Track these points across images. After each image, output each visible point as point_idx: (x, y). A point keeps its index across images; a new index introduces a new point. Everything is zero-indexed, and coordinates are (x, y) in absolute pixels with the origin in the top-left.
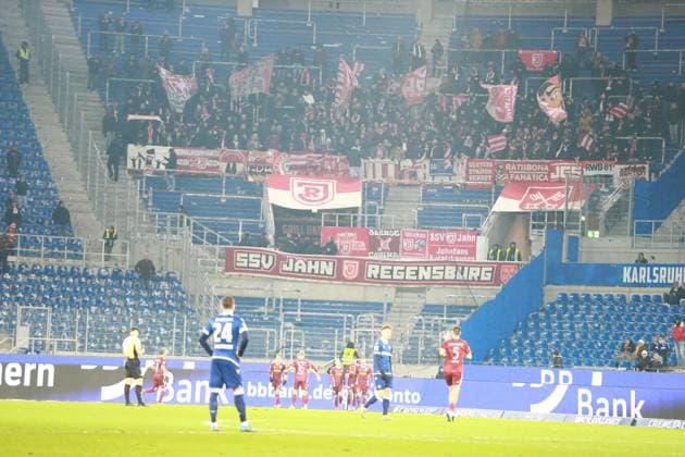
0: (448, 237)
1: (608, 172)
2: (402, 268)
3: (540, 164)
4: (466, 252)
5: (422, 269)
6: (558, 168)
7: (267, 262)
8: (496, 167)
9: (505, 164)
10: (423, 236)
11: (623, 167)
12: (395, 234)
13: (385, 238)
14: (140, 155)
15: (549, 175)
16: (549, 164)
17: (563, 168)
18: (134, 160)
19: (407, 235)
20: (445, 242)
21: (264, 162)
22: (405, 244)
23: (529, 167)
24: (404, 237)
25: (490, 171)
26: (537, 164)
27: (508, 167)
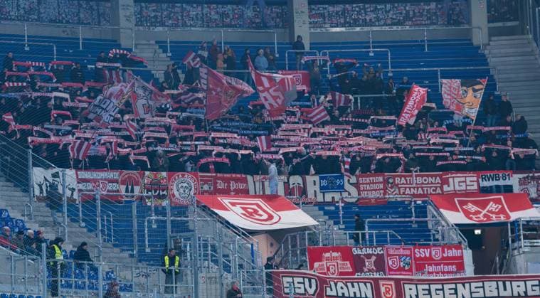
0: (433, 253)
1: (507, 182)
2: (440, 286)
3: (432, 176)
4: (454, 268)
5: (460, 286)
6: (451, 180)
7: (310, 287)
8: (386, 182)
9: (394, 177)
10: (407, 252)
11: (521, 176)
12: (379, 251)
13: (369, 256)
14: (46, 179)
15: (442, 188)
16: (440, 176)
17: (457, 180)
18: (40, 186)
19: (391, 252)
20: (430, 258)
21: (158, 183)
22: (390, 263)
23: (419, 180)
24: (389, 255)
25: (381, 186)
26: (428, 176)
27: (397, 180)
